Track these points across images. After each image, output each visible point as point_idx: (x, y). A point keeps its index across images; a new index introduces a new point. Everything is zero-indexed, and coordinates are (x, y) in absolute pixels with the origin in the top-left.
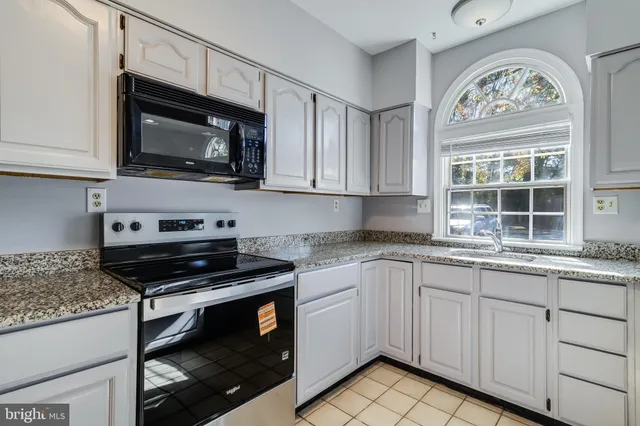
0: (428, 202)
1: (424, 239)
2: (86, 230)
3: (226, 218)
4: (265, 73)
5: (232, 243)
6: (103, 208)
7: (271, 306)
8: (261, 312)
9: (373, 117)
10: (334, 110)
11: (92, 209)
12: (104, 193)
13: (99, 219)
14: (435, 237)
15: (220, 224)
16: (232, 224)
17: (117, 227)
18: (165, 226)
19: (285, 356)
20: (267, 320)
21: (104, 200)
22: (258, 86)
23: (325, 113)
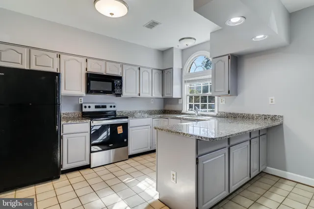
0: (181, 100)
1: (179, 112)
2: (79, 108)
3: (113, 105)
4: (122, 65)
5: (115, 112)
6: (82, 103)
7: (121, 127)
8: (118, 128)
9: (163, 71)
10: (147, 71)
11: (80, 103)
12: (82, 99)
13: (82, 105)
14: (183, 112)
15: (111, 107)
16: (114, 107)
17: (85, 107)
18: (97, 107)
19: (125, 140)
20: (120, 130)
21: (82, 100)
22: (120, 69)
23: (144, 73)
